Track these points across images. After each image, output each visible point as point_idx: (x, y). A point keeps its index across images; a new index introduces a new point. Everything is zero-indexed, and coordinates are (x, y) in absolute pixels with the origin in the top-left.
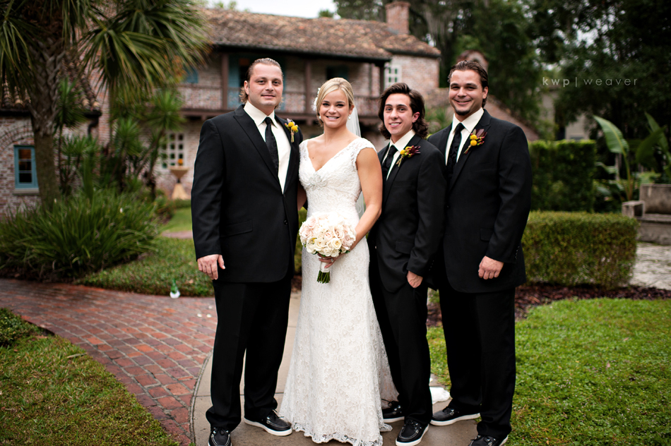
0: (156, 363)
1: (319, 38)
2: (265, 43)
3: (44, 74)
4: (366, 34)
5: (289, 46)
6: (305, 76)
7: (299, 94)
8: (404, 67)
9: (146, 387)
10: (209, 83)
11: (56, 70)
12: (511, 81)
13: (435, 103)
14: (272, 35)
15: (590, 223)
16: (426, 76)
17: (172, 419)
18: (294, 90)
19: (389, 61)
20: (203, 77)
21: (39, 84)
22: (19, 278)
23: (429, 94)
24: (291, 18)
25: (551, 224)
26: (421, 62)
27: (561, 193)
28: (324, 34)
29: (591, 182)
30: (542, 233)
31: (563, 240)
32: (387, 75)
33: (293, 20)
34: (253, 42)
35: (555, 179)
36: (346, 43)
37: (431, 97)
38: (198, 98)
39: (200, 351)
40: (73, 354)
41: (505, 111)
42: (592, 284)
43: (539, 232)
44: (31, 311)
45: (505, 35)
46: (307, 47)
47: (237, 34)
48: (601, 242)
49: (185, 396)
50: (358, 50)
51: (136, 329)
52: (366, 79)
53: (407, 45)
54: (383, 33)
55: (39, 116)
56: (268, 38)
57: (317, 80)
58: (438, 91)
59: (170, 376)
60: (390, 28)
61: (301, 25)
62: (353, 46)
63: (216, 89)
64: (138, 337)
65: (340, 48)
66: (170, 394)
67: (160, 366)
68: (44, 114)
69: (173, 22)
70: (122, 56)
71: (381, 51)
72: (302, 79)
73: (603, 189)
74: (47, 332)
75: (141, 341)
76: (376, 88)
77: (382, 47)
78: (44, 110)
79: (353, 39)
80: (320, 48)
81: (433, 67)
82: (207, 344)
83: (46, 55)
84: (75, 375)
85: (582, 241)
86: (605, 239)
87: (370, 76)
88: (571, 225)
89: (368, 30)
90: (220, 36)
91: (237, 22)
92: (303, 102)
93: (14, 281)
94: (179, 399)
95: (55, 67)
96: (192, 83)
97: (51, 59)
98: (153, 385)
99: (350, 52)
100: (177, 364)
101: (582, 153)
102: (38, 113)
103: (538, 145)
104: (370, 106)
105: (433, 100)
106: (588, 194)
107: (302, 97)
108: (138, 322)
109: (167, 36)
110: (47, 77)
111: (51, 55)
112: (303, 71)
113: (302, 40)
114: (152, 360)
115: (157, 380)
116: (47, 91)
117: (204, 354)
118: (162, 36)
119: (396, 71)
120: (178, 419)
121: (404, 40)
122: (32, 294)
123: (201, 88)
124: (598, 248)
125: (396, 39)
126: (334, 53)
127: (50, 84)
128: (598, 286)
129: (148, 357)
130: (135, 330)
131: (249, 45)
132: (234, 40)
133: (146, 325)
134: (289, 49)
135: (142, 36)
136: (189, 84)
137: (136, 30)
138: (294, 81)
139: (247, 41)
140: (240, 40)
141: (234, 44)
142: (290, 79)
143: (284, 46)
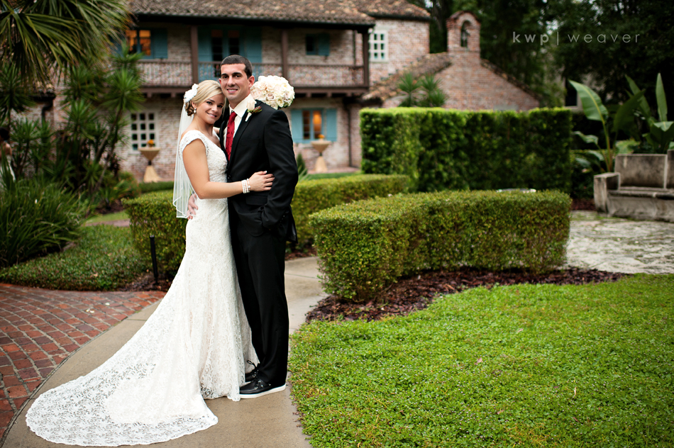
0: (12, 364)
1: (296, 6)
2: (236, 13)
5: (262, 15)
6: (282, 47)
7: (277, 65)
8: (390, 32)
10: (179, 58)
13: (423, 70)
14: (244, 4)
15: (515, 202)
16: (416, 41)
18: (272, 61)
19: (372, 26)
20: (172, 52)
23: (419, 61)
25: (473, 204)
26: (410, 26)
27: (534, 165)
29: (567, 153)
30: (465, 213)
31: (487, 221)
32: (372, 41)
34: (222, 12)
35: (528, 151)
36: (326, 9)
37: (420, 64)
38: (167, 75)
39: (65, 350)
41: (501, 76)
42: (521, 267)
43: (460, 214)
46: (281, 15)
48: (528, 223)
50: (337, 16)
51: (16, 327)
52: (350, 47)
53: (395, 8)
56: (240, 6)
57: (296, 51)
58: (428, 56)
59: (19, 377)
62: (333, 12)
63: (186, 64)
65: (317, 15)
66: (7, 396)
67: (14, 367)
70: (27, 41)
71: (364, 16)
72: (279, 49)
73: (582, 161)
75: (13, 340)
76: (359, 56)
77: (364, 12)
79: (335, 4)
80: (296, 15)
81: (423, 31)
82: (76, 343)
85: (509, 222)
86: (534, 220)
87: (354, 43)
88: (494, 205)
90: (188, 7)
94: (12, 402)
96: (162, 59)
99: (329, 19)
100: (33, 364)
101: (555, 122)
104: (354, 75)
105: (422, 66)
106: (563, 166)
107: (279, 69)
109: (78, 16)
112: (280, 41)
113: (277, 8)
114: (11, 360)
117: (67, 353)
118: (73, 18)
119: (382, 36)
121: (391, 3)
123: (169, 63)
124: (526, 230)
126: (311, 20)
128: (528, 270)
129: (8, 357)
131: (219, 16)
132: (202, 11)
133: (29, 323)
134: (262, 17)
135: (51, 18)
136: (158, 60)
137: (47, 12)
138: (271, 53)
139: (216, 11)
140: (210, 12)
141: (202, 15)
142: (266, 50)
143: (256, 15)
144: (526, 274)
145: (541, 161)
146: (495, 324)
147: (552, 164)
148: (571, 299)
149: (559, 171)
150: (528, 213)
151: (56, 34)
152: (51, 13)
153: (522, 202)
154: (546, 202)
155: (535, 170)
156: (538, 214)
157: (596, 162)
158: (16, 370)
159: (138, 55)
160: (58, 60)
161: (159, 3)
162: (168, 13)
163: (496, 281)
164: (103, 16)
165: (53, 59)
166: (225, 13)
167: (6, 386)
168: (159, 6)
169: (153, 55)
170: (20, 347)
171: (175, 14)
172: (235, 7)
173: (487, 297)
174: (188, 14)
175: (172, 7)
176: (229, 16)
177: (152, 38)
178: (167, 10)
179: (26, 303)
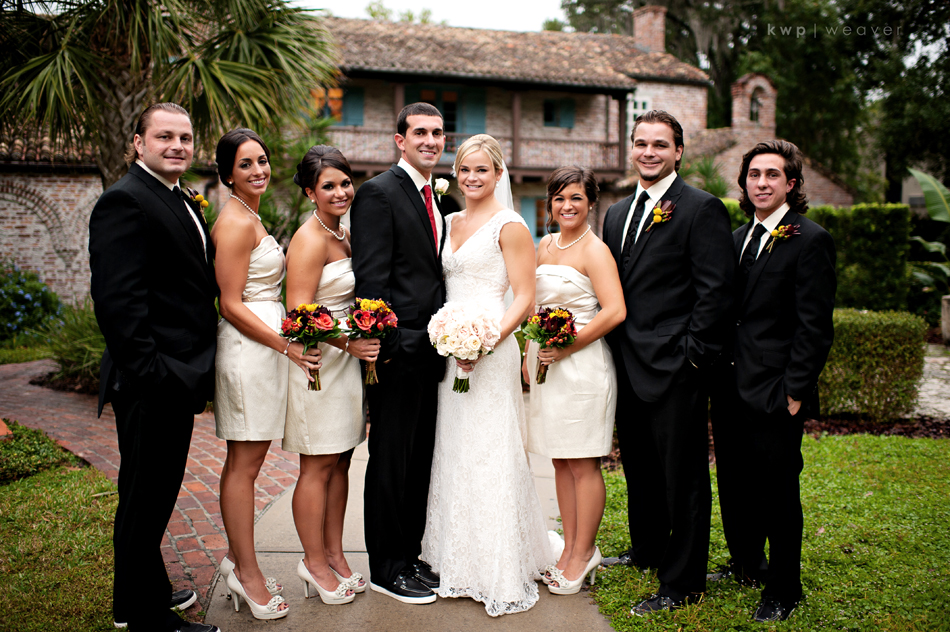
0: (202, 507)
1: (532, 61)
2: (455, 69)
3: (117, 120)
4: (602, 53)
5: (489, 72)
6: (512, 115)
7: (506, 139)
8: (656, 99)
9: (176, 537)
10: (378, 126)
11: (133, 114)
12: (818, 116)
13: (698, 151)
14: (465, 57)
16: (688, 112)
17: (191, 579)
18: (497, 133)
19: (632, 91)
20: (370, 118)
21: (111, 133)
22: (80, 392)
23: (692, 137)
24: (496, 32)
26: (681, 92)
27: (857, 280)
28: (542, 54)
29: (903, 265)
32: (631, 110)
33: (500, 36)
34: (438, 67)
35: (850, 261)
36: (571, 66)
37: (694, 142)
38: (362, 147)
39: (266, 493)
40: (101, 492)
42: (856, 413)
44: (74, 435)
45: (809, 50)
46: (513, 74)
47: (417, 57)
48: (868, 353)
49: (220, 550)
50: (586, 77)
51: (197, 461)
52: (601, 117)
53: (662, 67)
54: (627, 52)
55: (111, 175)
56: (460, 61)
57: (530, 120)
58: (705, 132)
59: (213, 524)
60: (639, 44)
61: (510, 42)
62: (581, 71)
63: (388, 133)
64: (194, 472)
65: (561, 74)
66: (202, 547)
67: (205, 511)
68: (118, 172)
69: (282, 46)
70: (212, 94)
71: (622, 76)
72: (508, 118)
73: (922, 276)
74: (84, 463)
75: (196, 477)
76: (614, 130)
77: (622, 72)
78: (117, 167)
79: (583, 61)
80: (533, 73)
81: (699, 98)
82: (279, 484)
83: (121, 94)
84: (94, 520)
85: (841, 351)
86: (875, 349)
87: (607, 112)
89: (606, 47)
90: (392, 60)
91: (420, 39)
92: (509, 151)
93: (72, 395)
94: (211, 554)
95: (133, 110)
96: (355, 126)
97: (127, 100)
98: (186, 536)
99: (576, 79)
101: (888, 222)
102: (110, 171)
103: (823, 211)
104: (605, 154)
105: (696, 146)
106: (897, 282)
107: (508, 143)
108: (204, 452)
109: (276, 65)
110: (122, 123)
111: (128, 94)
112: (510, 107)
113: (508, 64)
114: (198, 502)
115: (193, 529)
116: (121, 142)
117: (270, 496)
118: (269, 66)
119: (644, 104)
120: (196, 581)
121: (657, 60)
122: (86, 413)
123: (365, 132)
124: (864, 362)
125: (646, 60)
126: (553, 81)
127: (126, 132)
128: (865, 416)
129: (195, 498)
130: (195, 463)
131: (433, 72)
132: (411, 66)
133: (213, 457)
134: (488, 76)
135: (241, 66)
136: (350, 127)
137: (236, 59)
138: (498, 122)
139: (429, 66)
140: (421, 67)
141: (411, 70)
142: (491, 119)
143: (481, 72)
144: (862, 422)
145: (865, 275)
146: (832, 485)
147: (882, 279)
148: (932, 457)
149: (891, 288)
150: (867, 339)
151: (248, 88)
152: (241, 59)
153: (861, 325)
154: (894, 326)
155: (857, 287)
156: (881, 342)
157: (941, 278)
158: (208, 515)
159: (326, 119)
161: (356, 54)
162: (367, 67)
163: (822, 429)
164: (306, 65)
166: (441, 69)
167: (199, 534)
168: (357, 58)
169: (345, 120)
170: (207, 486)
171: (375, 68)
172: (453, 62)
173: (816, 450)
174: (393, 69)
175: (372, 60)
176: (447, 72)
177: (344, 99)
178: (367, 63)
179: (204, 432)
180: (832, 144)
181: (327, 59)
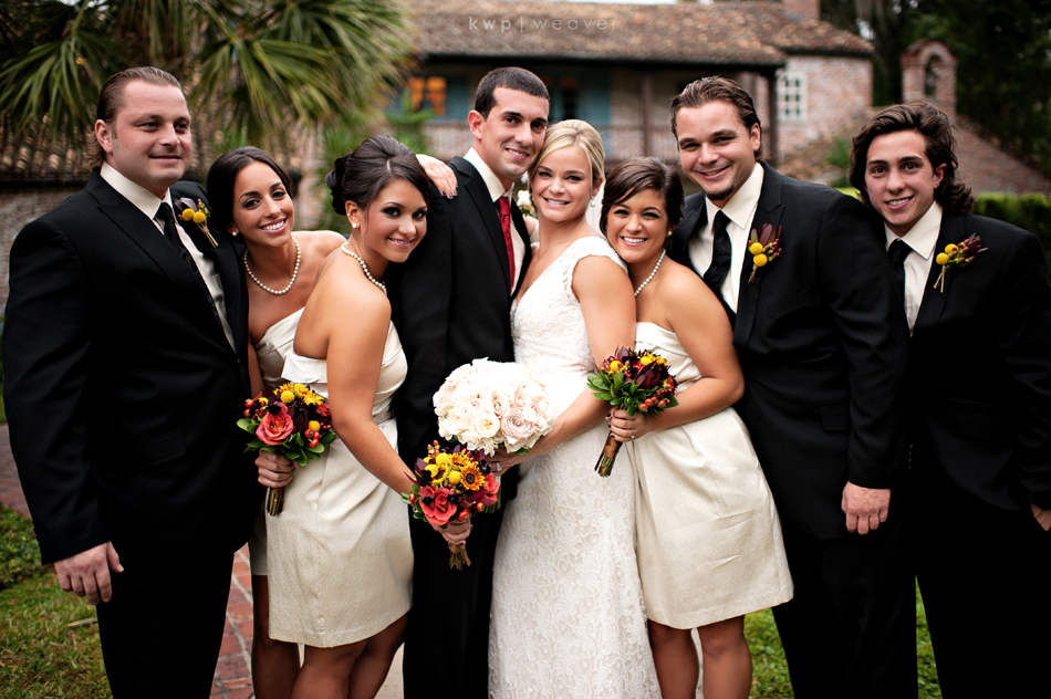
1: (664, 36)
4: (746, 24)
5: (613, 50)
6: (641, 99)
7: (632, 128)
8: (811, 76)
12: (1004, 88)
16: (850, 88)
18: (627, 122)
19: (782, 66)
23: (855, 118)
24: (620, 5)
26: (841, 65)
28: (675, 28)
32: (781, 89)
33: (625, 9)
36: (710, 40)
37: (858, 124)
45: (992, 10)
46: (642, 52)
47: (528, 38)
50: (730, 52)
53: (817, 38)
54: (775, 21)
56: (578, 38)
57: (663, 105)
60: (789, 12)
61: (638, 16)
62: (722, 45)
65: (698, 50)
70: (255, 84)
71: (770, 50)
72: (637, 104)
77: (771, 44)
79: (723, 34)
80: (665, 50)
81: (862, 72)
89: (750, 17)
90: (500, 41)
91: (533, 17)
92: (639, 143)
96: (460, 120)
99: (715, 55)
107: (638, 134)
112: (637, 91)
113: (635, 40)
118: (327, 45)
119: (797, 83)
121: (811, 29)
125: (798, 30)
126: (686, 58)
131: (549, 54)
132: (521, 47)
134: (612, 55)
135: (293, 46)
136: (453, 121)
137: (287, 38)
138: (626, 109)
139: (543, 47)
140: (533, 47)
141: (522, 52)
142: (617, 105)
143: (604, 51)
152: (293, 38)
159: (425, 113)
160: (304, 118)
161: (457, 37)
162: (471, 51)
164: (375, 41)
165: (297, 116)
166: (558, 50)
168: (459, 41)
169: (447, 114)
171: (480, 51)
172: (570, 40)
174: (500, 52)
175: (476, 42)
176: (565, 54)
177: (448, 89)
178: (470, 46)
180: (1021, 121)
181: (403, 35)
